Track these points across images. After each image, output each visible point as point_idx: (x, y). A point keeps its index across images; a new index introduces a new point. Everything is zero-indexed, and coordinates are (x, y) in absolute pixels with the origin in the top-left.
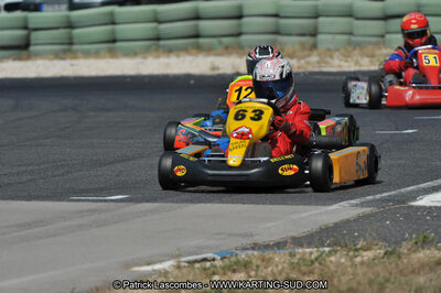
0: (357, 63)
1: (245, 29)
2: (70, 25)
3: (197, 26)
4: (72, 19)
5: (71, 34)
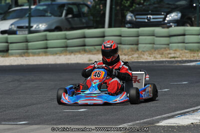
0: (155, 57)
2: (27, 41)
3: (84, 41)
4: (28, 38)
5: (27, 45)
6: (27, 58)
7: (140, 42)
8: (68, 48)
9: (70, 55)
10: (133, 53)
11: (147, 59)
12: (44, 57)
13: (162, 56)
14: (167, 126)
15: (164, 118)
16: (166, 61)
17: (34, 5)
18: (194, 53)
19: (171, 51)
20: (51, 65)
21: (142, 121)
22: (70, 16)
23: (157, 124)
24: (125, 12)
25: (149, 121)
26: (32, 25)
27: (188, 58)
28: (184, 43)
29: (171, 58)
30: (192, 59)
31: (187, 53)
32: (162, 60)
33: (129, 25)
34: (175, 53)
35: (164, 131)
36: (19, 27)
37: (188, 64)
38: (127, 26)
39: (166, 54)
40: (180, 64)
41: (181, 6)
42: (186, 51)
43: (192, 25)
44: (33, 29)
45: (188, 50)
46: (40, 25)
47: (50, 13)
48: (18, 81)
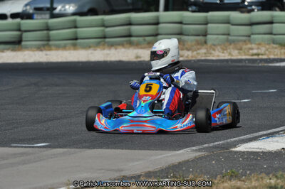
0: (230, 54)
1: (160, 31)
2: (48, 29)
3: (129, 29)
4: (50, 25)
5: (48, 34)
6: (48, 52)
7: (209, 32)
8: (107, 40)
9: (110, 49)
10: (199, 47)
11: (218, 56)
12: (72, 52)
13: (239, 53)
14: (247, 152)
15: (243, 140)
16: (246, 60)
19: (253, 46)
20: (82, 63)
21: (211, 144)
23: (233, 149)
25: (222, 144)
26: (55, 6)
27: (277, 55)
28: (271, 34)
29: (253, 55)
30: (283, 57)
31: (276, 48)
32: (239, 57)
33: (194, 8)
34: (258, 48)
35: (244, 159)
36: (36, 9)
37: (278, 64)
38: (190, 9)
39: (245, 49)
40: (266, 65)
42: (275, 46)
43: (282, 9)
44: (57, 11)
45: (277, 44)
46: (67, 7)
48: (35, 85)
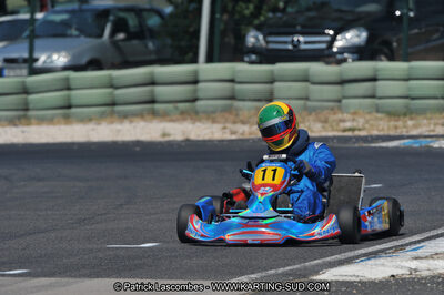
1: (200, 95)
2: (25, 91)
3: (152, 92)
4: (28, 85)
5: (26, 99)
6: (26, 128)
7: (276, 94)
8: (117, 108)
9: (121, 122)
12: (63, 127)
13: (323, 127)
14: (337, 282)
15: (330, 263)
16: (335, 137)
17: (41, 11)
18: (397, 121)
19: (346, 116)
20: (79, 144)
21: (281, 270)
22: (121, 36)
23: (315, 278)
24: (243, 27)
25: (297, 269)
26: (36, 55)
27: (383, 130)
28: (373, 97)
29: (345, 130)
30: (392, 133)
31: (381, 119)
32: (324, 134)
33: (254, 57)
34: (354, 120)
36: (8, 61)
37: (384, 145)
39: (334, 121)
40: (365, 145)
41: (368, 14)
42: (379, 115)
43: (391, 58)
44: (39, 64)
45: (382, 112)
46: (55, 57)
47: (77, 29)
48: (6, 178)
